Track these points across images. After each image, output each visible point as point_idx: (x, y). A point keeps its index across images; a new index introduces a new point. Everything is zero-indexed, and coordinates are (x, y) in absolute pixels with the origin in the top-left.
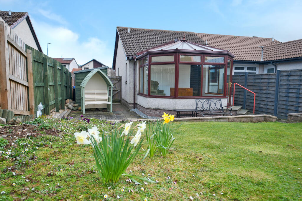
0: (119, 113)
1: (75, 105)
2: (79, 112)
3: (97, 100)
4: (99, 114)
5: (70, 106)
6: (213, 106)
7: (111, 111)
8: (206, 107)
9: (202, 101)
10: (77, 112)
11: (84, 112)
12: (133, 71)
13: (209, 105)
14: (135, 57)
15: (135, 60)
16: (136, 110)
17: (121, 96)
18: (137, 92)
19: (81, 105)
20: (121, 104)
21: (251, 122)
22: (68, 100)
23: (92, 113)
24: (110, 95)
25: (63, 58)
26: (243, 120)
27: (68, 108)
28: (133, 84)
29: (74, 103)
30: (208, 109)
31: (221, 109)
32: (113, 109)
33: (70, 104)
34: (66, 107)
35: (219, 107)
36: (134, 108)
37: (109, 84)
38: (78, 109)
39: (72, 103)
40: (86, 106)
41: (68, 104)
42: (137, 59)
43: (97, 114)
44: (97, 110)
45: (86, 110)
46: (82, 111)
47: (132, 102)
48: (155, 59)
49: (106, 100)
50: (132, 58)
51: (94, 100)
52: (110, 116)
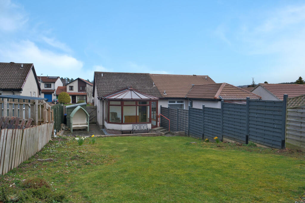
0: (93, 132)
1: (66, 127)
2: (69, 131)
3: (80, 124)
4: (81, 133)
5: (64, 128)
6: (142, 128)
7: (88, 131)
8: (138, 128)
9: (136, 125)
10: (68, 131)
11: (72, 132)
12: (102, 106)
13: (140, 127)
14: (103, 98)
15: (103, 100)
16: (103, 130)
17: (96, 119)
18: (105, 119)
19: (70, 127)
20: (97, 125)
21: (154, 136)
22: (62, 124)
23: (77, 132)
24: (87, 121)
25: (49, 77)
26: (150, 135)
27: (63, 129)
28: (102, 114)
29: (66, 126)
30: (139, 129)
31: (147, 129)
32: (89, 129)
33: (63, 127)
34: (61, 129)
35: (145, 128)
36: (103, 128)
37: (87, 115)
38: (68, 130)
39: (65, 126)
40: (73, 128)
41: (62, 127)
42: (104, 99)
43: (80, 133)
44: (80, 130)
45: (73, 130)
46: (71, 130)
47: (102, 124)
48: (111, 103)
49: (85, 124)
50: (101, 98)
51: (78, 124)
52: (87, 134)
